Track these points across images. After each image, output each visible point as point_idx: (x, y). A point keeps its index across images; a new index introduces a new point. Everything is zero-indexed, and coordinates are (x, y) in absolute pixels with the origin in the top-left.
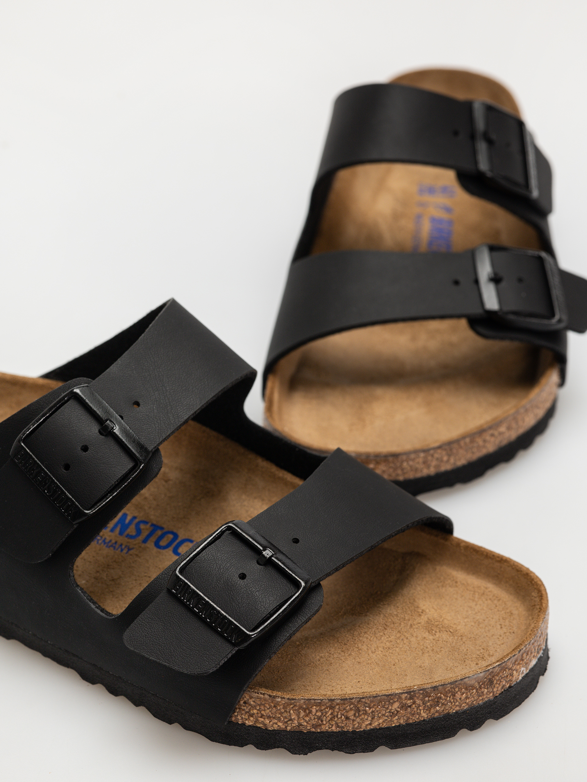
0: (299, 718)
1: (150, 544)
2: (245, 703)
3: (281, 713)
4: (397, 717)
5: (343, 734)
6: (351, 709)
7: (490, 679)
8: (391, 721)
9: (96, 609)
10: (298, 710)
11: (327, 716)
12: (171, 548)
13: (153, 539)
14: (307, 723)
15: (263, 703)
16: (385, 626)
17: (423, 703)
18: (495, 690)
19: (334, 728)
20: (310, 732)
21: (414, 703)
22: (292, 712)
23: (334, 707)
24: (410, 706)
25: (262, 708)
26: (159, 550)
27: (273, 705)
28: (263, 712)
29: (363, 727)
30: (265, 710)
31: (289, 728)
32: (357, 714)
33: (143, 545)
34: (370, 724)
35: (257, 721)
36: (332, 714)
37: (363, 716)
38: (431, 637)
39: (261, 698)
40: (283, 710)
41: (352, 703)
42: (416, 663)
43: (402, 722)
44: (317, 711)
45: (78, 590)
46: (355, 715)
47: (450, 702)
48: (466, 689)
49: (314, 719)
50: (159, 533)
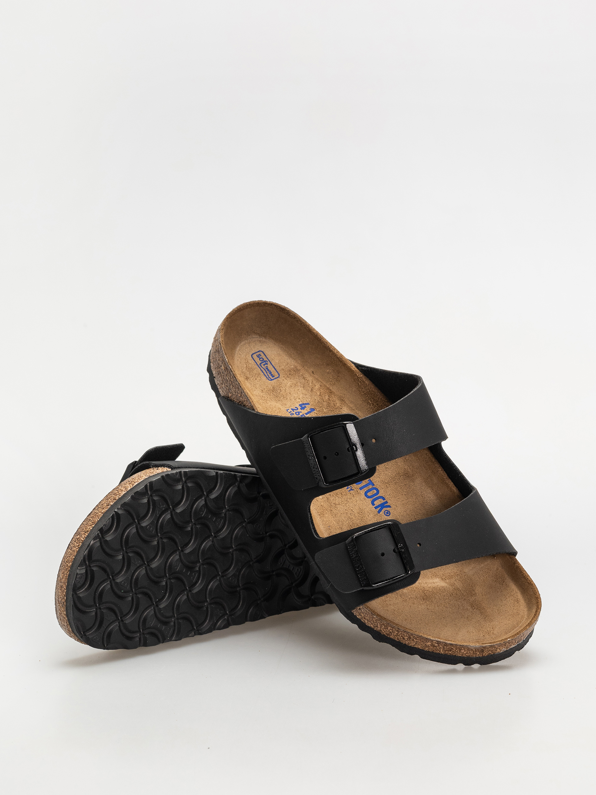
0: (381, 628)
1: (363, 492)
2: (360, 609)
3: (374, 622)
4: (428, 648)
5: (399, 642)
6: (407, 636)
7: (482, 650)
8: (425, 648)
9: (312, 529)
10: (382, 625)
11: (394, 633)
12: (371, 499)
13: (366, 489)
14: (384, 632)
15: (367, 614)
16: (451, 594)
17: (443, 648)
18: (484, 654)
19: (396, 639)
20: (384, 635)
21: (439, 646)
22: (379, 624)
23: (399, 632)
24: (436, 647)
25: (366, 615)
26: (366, 498)
27: (371, 617)
28: (366, 617)
29: (410, 645)
30: (367, 617)
31: (375, 629)
32: (409, 639)
33: (359, 491)
34: (414, 645)
35: (362, 618)
36: (397, 634)
37: (411, 641)
38: (471, 610)
39: (367, 611)
40: (375, 621)
41: (408, 634)
42: (455, 621)
43: (430, 650)
44: (390, 629)
45: (309, 514)
46: (408, 639)
47: (458, 652)
48: (468, 650)
49: (388, 631)
50: (371, 487)
